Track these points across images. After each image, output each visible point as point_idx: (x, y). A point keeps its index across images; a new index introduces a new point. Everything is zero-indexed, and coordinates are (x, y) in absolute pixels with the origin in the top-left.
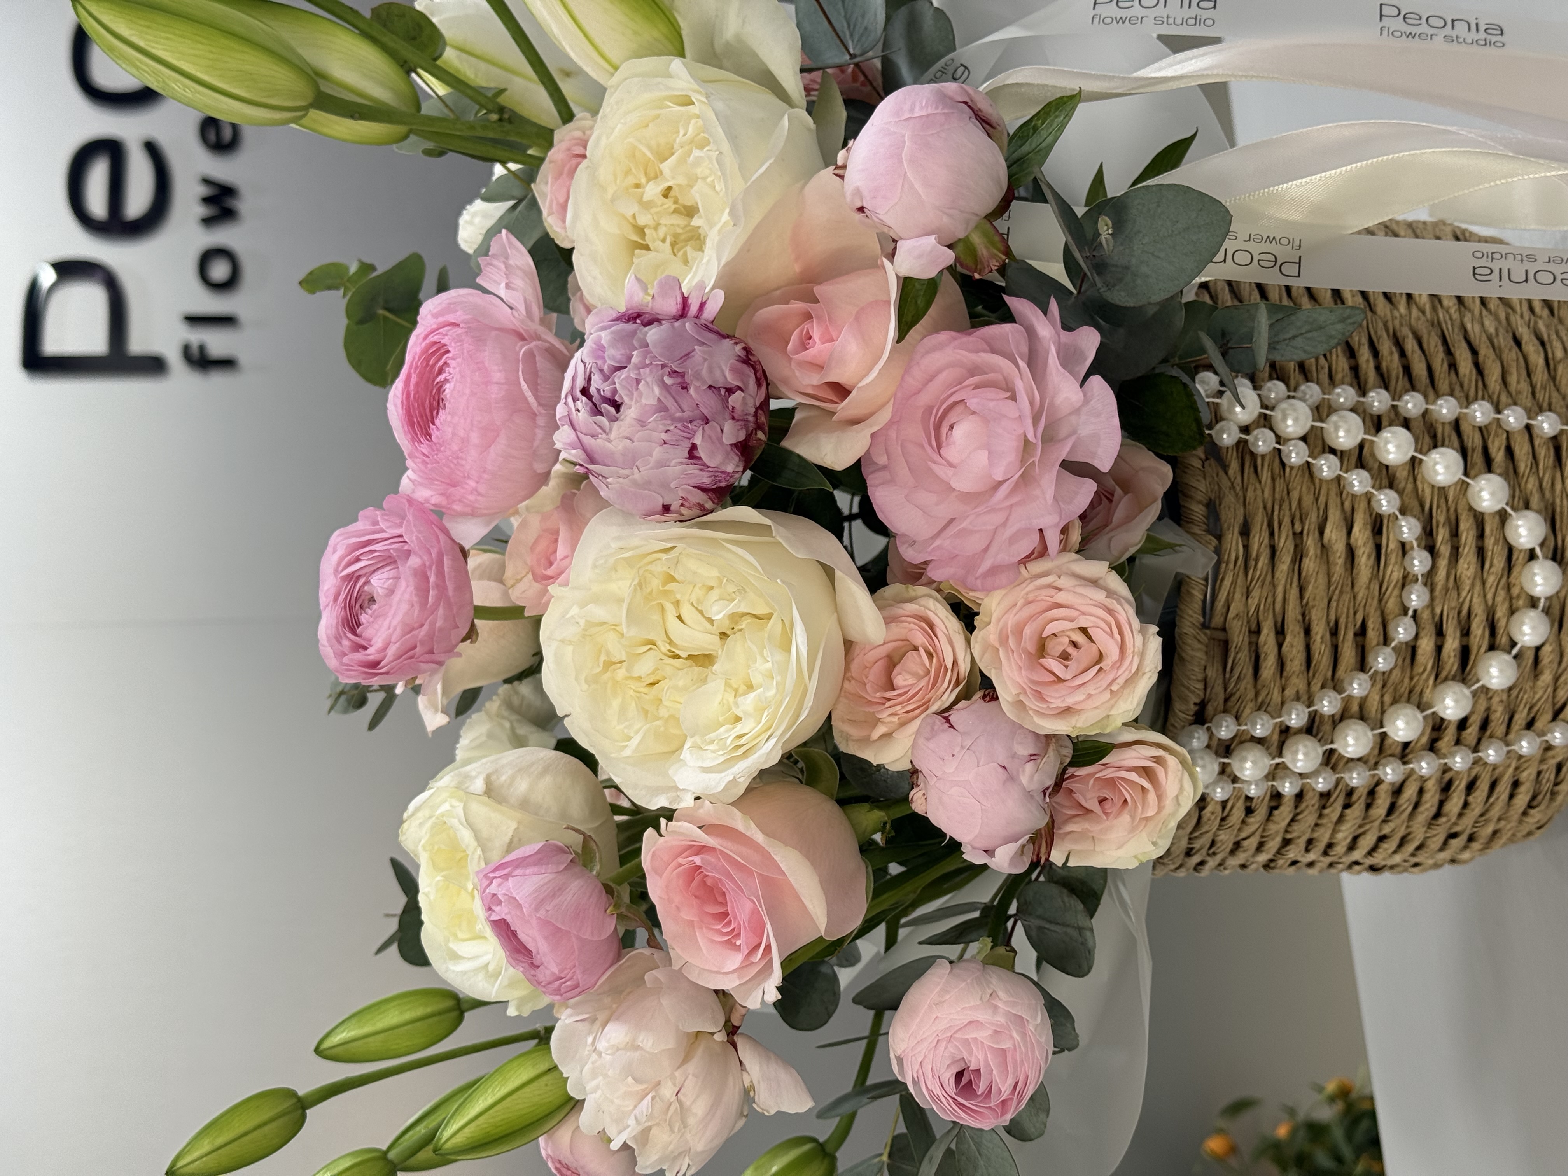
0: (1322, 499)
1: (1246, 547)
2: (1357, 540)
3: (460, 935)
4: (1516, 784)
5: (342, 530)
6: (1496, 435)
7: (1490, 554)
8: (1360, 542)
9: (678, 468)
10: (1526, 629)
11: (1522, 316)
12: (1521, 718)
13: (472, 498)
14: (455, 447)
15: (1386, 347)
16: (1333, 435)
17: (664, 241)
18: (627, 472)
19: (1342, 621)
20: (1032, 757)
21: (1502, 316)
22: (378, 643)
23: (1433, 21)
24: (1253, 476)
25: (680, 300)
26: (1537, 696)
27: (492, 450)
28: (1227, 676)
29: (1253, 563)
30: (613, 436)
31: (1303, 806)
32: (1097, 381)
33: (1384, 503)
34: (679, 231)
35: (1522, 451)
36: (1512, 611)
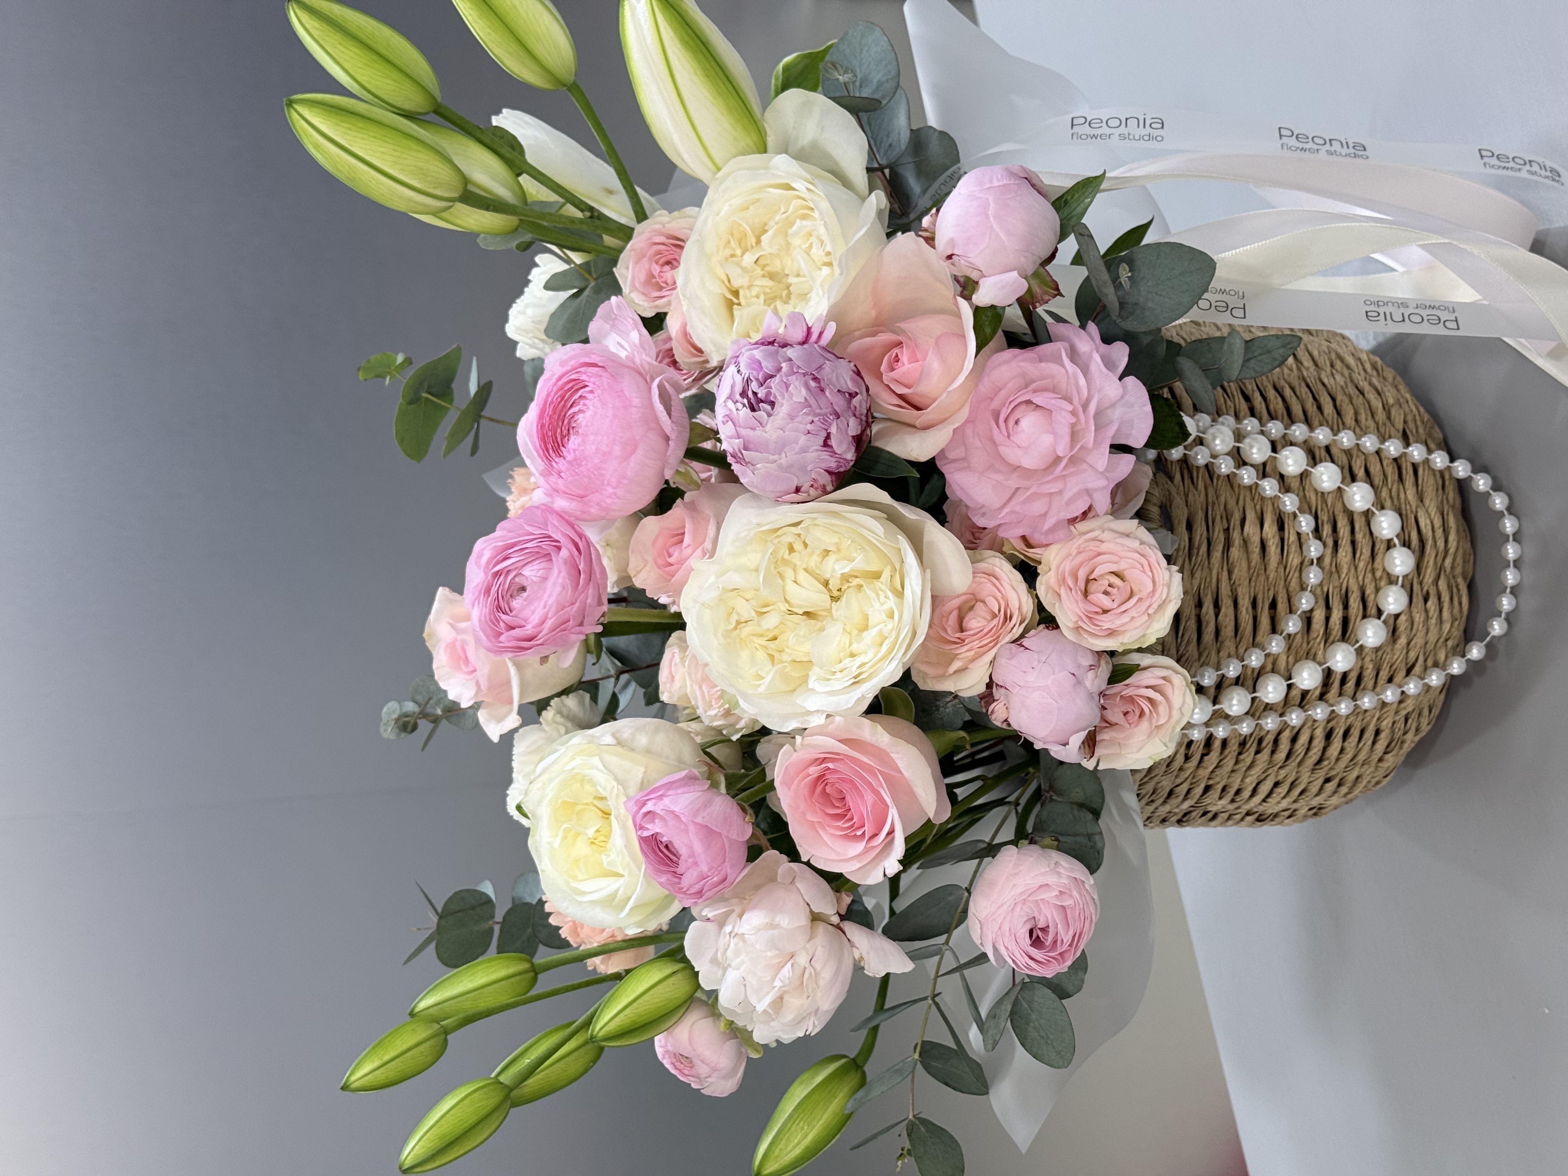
0: (1241, 503)
1: (1190, 540)
2: (1267, 534)
3: (580, 877)
4: (1377, 732)
5: (484, 538)
6: (1358, 456)
7: (1360, 544)
8: (1270, 536)
9: (815, 454)
10: (1391, 600)
11: (1359, 374)
12: (1384, 675)
13: (609, 501)
14: (597, 461)
15: (1271, 394)
16: (1249, 453)
17: (757, 297)
18: (776, 457)
19: (1260, 597)
20: (1091, 667)
21: (1347, 374)
22: (535, 619)
23: (1316, 140)
24: (1191, 485)
25: (805, 329)
26: (1396, 657)
27: (632, 458)
28: (1179, 640)
29: (1195, 551)
30: (768, 428)
31: (1227, 752)
32: (1131, 380)
33: (1288, 503)
34: (768, 290)
35: (1375, 469)
36: (1377, 590)
